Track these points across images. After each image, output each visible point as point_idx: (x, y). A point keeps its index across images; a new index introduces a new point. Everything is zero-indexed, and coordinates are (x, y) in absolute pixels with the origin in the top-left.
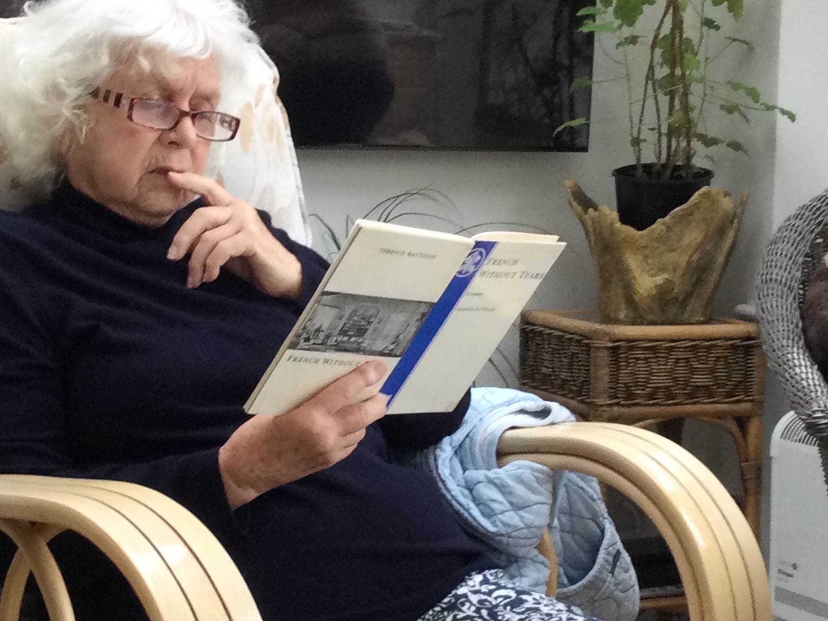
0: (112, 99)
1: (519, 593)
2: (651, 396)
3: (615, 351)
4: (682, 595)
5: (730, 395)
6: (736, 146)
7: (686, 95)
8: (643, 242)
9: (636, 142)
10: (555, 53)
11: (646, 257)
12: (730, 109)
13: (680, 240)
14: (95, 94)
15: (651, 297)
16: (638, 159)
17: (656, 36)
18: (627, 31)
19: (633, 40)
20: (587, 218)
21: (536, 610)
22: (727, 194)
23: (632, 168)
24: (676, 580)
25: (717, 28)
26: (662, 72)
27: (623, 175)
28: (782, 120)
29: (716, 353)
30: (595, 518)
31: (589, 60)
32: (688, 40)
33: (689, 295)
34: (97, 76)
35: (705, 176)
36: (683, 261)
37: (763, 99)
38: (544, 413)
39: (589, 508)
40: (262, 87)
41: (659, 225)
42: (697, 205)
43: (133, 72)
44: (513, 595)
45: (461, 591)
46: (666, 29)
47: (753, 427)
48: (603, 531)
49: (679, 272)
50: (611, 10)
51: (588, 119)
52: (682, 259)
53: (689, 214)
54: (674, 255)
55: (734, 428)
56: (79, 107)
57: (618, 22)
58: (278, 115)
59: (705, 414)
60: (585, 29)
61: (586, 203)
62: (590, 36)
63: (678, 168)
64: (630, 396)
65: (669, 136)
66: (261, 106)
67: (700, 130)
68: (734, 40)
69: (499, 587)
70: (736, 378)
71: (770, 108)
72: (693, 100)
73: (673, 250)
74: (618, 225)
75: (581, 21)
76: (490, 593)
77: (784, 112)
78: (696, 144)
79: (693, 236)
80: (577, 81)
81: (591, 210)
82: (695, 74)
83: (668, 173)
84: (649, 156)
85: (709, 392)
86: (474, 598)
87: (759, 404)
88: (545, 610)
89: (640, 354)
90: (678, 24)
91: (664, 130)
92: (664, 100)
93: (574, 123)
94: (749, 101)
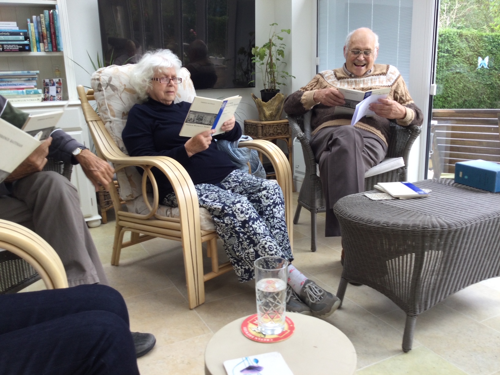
0: (156, 79)
1: (242, 173)
2: (270, 135)
3: (262, 127)
4: (275, 173)
5: (285, 134)
6: (284, 84)
7: (274, 75)
8: (267, 105)
9: (265, 85)
10: (248, 67)
11: (267, 108)
12: (283, 77)
13: (274, 104)
14: (152, 79)
15: (269, 115)
16: (265, 88)
17: (267, 63)
18: (261, 62)
19: (263, 64)
20: (255, 101)
21: (246, 176)
22: (283, 94)
23: (264, 90)
24: (273, 171)
25: (279, 60)
26: (269, 70)
27: (262, 92)
28: (293, 78)
29: (282, 126)
30: (257, 160)
31: (254, 69)
32: (274, 63)
33: (276, 115)
34: (151, 76)
35: (278, 91)
36: (275, 108)
37: (289, 74)
38: (247, 138)
39: (256, 158)
40: (187, 77)
41: (270, 101)
42: (277, 97)
43: (158, 73)
44: (241, 173)
45: (231, 173)
46: (269, 61)
47: (290, 140)
48: (259, 163)
49: (274, 110)
50: (258, 58)
51: (255, 80)
52: (274, 108)
53: (275, 99)
54: (273, 107)
55: (286, 140)
56: (150, 83)
57: (259, 60)
58: (191, 82)
59: (280, 138)
60: (253, 62)
61: (255, 97)
62: (254, 63)
63: (273, 89)
64: (266, 135)
65: (271, 83)
66: (187, 80)
67: (277, 82)
68: (283, 62)
69: (239, 172)
70: (286, 130)
71: (290, 76)
72: (275, 75)
73: (272, 106)
74: (262, 102)
75: (252, 60)
76: (237, 174)
77: (293, 77)
78: (276, 85)
79: (276, 103)
80: (252, 73)
81: (256, 99)
82: (275, 70)
83: (271, 90)
84: (267, 88)
85: (281, 133)
86: (234, 175)
87: (291, 135)
88: (247, 176)
89: (267, 127)
90: (271, 60)
91: (270, 82)
92: (269, 76)
93: (252, 81)
94: (286, 75)
